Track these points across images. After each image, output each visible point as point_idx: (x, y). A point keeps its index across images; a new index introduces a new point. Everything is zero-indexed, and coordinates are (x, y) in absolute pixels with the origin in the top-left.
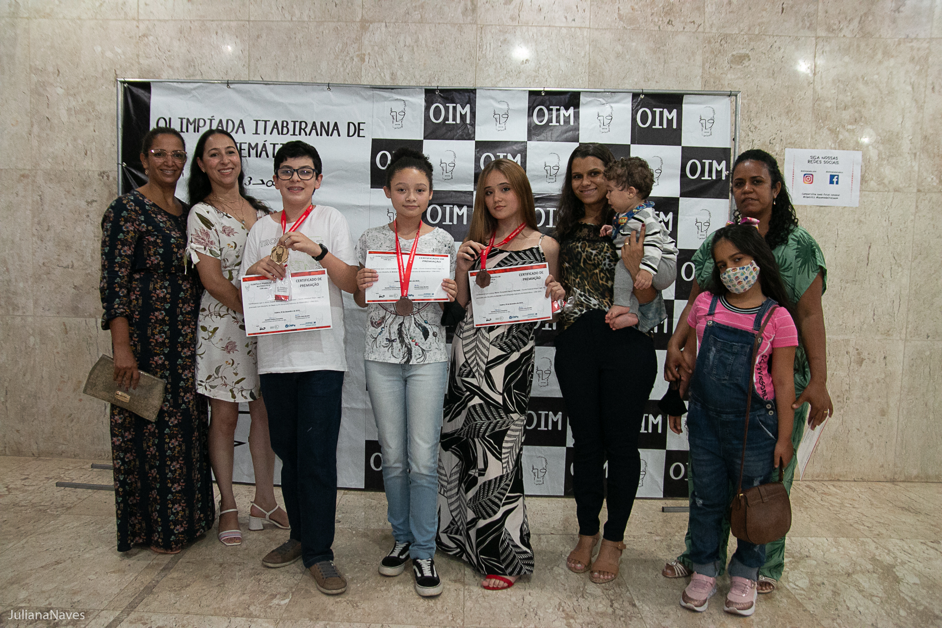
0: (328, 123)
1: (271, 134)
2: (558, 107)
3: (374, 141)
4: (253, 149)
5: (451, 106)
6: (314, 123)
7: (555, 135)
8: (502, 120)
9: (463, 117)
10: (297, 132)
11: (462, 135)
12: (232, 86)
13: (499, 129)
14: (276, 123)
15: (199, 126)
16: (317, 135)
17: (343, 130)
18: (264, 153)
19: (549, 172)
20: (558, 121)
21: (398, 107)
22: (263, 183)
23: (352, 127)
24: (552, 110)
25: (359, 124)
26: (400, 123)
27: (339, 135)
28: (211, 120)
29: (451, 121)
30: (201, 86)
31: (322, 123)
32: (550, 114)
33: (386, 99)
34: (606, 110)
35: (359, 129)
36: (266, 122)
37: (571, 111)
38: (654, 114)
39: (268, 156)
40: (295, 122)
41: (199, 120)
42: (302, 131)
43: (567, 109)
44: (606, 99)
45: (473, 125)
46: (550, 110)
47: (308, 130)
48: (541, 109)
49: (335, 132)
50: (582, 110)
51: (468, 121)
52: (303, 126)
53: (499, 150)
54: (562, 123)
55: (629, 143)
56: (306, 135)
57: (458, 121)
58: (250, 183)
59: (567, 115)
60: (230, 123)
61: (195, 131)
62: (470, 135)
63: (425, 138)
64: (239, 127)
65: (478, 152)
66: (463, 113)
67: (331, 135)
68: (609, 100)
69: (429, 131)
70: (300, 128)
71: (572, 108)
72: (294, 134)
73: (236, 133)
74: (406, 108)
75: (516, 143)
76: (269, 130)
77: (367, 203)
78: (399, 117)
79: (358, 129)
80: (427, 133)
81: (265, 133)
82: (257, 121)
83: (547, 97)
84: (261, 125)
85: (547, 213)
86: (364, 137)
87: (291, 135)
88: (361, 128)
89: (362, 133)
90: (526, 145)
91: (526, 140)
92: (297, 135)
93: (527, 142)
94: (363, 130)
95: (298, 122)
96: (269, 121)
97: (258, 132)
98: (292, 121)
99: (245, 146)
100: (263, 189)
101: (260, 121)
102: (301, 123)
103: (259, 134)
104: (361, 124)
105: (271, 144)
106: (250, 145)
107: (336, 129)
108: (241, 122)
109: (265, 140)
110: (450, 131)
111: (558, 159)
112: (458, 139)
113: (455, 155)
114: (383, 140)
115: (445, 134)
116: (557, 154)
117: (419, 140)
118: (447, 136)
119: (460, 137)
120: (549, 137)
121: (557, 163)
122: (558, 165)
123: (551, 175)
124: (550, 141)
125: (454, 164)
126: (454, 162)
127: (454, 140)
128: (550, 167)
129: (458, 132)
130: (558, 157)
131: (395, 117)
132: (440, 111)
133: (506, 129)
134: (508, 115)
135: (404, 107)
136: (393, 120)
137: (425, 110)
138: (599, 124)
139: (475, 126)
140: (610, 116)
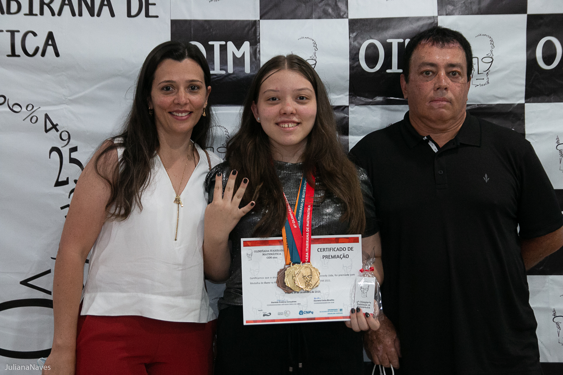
3: (174, 23)
7: (485, 4)
10: (36, 9)
11: (325, 11)
16: (74, 14)
17: (119, 5)
19: (476, 67)
27: (113, 15)
35: (148, 4)
42: (45, 7)
47: (56, 6)
49: (106, 9)
53: (390, 32)
56: (53, 14)
62: (339, 9)
63: (261, 18)
65: (355, 39)
67: (99, 15)
69: (269, 4)
70: (42, 3)
72: (31, 13)
75: (418, 19)
79: (145, 4)
80: (265, 9)
86: (157, 17)
87: (25, 15)
88: (150, 2)
89: (152, 10)
90: (436, 22)
91: (436, 14)
92: (36, 15)
93: (437, 17)
94: (154, 4)
107: (106, 3)
110: (305, 3)
111: (491, 44)
112: (319, 18)
113: (315, 45)
114: (190, 21)
115: (296, 9)
116: (488, 36)
117: (252, 21)
118: (299, 13)
119: (322, 14)
120: (475, 7)
121: (489, 52)
122: (492, 55)
123: (479, 73)
124: (477, 14)
125: (315, 60)
126: (315, 57)
127: (312, 18)
128: (477, 59)
129: (320, 5)
130: (492, 41)
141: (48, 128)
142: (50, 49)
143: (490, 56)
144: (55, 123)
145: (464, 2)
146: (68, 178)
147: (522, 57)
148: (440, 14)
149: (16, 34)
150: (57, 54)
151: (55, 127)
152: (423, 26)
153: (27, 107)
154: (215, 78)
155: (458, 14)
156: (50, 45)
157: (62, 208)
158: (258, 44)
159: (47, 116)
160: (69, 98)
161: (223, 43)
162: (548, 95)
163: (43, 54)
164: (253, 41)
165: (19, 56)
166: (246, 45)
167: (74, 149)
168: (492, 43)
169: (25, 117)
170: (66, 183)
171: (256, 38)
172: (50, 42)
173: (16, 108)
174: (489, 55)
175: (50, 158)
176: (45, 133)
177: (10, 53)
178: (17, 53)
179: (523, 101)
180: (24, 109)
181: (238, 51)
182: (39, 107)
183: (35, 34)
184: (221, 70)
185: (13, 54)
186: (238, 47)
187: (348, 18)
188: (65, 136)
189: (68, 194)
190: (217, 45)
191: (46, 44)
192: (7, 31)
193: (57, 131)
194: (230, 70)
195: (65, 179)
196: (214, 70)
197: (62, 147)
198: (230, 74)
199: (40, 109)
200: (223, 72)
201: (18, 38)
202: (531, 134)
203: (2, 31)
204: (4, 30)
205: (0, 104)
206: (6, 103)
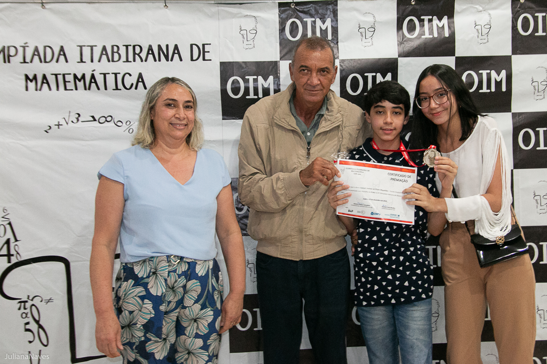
0: (167, 46)
1: (99, 61)
2: (431, 17)
3: (222, 64)
4: (80, 80)
5: (309, 21)
6: (150, 48)
8: (369, 34)
9: (324, 33)
10: (131, 58)
12: (47, 6)
13: (366, 45)
14: (104, 48)
15: (9, 56)
16: (155, 60)
17: (185, 53)
18: (93, 85)
21: (248, 24)
22: (95, 120)
23: (195, 49)
24: (423, 20)
25: (204, 45)
26: (251, 42)
27: (181, 60)
28: (24, 47)
30: (10, 7)
31: (160, 47)
32: (422, 26)
33: (234, 16)
34: (483, 19)
35: (204, 52)
36: (92, 47)
37: (445, 20)
38: (536, 19)
39: (98, 89)
40: (127, 46)
41: (9, 47)
42: (137, 56)
43: (440, 19)
44: (484, 6)
45: (336, 40)
46: (421, 21)
47: (143, 55)
48: (411, 21)
49: (176, 56)
50: (457, 19)
51: (330, 37)
52: (138, 50)
54: (436, 35)
55: (510, 54)
56: (142, 61)
58: (78, 120)
59: (440, 25)
60: (48, 50)
61: (5, 62)
63: (280, 59)
64: (60, 54)
66: (324, 28)
67: (172, 60)
68: (487, 7)
69: (285, 50)
70: (134, 53)
71: (446, 17)
72: (127, 61)
73: (57, 61)
74: (258, 25)
76: (96, 57)
77: (219, 138)
78: (250, 36)
79: (203, 52)
80: (284, 53)
81: (92, 61)
82: (81, 47)
83: (417, 7)
84: (87, 52)
86: (211, 60)
87: (124, 62)
88: (206, 50)
89: (207, 56)
91: (397, 56)
92: (131, 62)
93: (397, 58)
94: (209, 52)
95: (130, 45)
96: (96, 46)
97: (84, 60)
98: (124, 46)
99: (70, 78)
100: (94, 127)
101: (85, 46)
102: (134, 47)
103: (85, 62)
104: (206, 46)
105: (101, 74)
106: (75, 77)
107: (176, 52)
108: (62, 49)
109: (93, 69)
114: (233, 62)
117: (275, 62)
131: (245, 36)
132: (297, 27)
133: (372, 44)
134: (374, 28)
135: (255, 24)
136: (243, 39)
137: (280, 27)
138: (477, 34)
139: (337, 42)
140: (488, 25)
142: (140, 84)
148: (399, 57)
149: (118, 75)
150: (145, 87)
153: (127, 122)
156: (140, 82)
158: (279, 77)
161: (255, 77)
163: (136, 88)
164: (275, 75)
165: (120, 90)
166: (271, 78)
169: (125, 130)
171: (278, 73)
172: (140, 80)
173: (119, 124)
177: (114, 88)
178: (119, 88)
180: (124, 124)
181: (266, 82)
182: (134, 123)
183: (130, 75)
184: (254, 95)
185: (117, 88)
186: (265, 79)
190: (251, 79)
191: (138, 81)
192: (113, 73)
196: (249, 95)
198: (260, 98)
200: (256, 97)
201: (120, 77)
203: (109, 74)
204: (110, 73)
205: (108, 122)
206: (113, 121)
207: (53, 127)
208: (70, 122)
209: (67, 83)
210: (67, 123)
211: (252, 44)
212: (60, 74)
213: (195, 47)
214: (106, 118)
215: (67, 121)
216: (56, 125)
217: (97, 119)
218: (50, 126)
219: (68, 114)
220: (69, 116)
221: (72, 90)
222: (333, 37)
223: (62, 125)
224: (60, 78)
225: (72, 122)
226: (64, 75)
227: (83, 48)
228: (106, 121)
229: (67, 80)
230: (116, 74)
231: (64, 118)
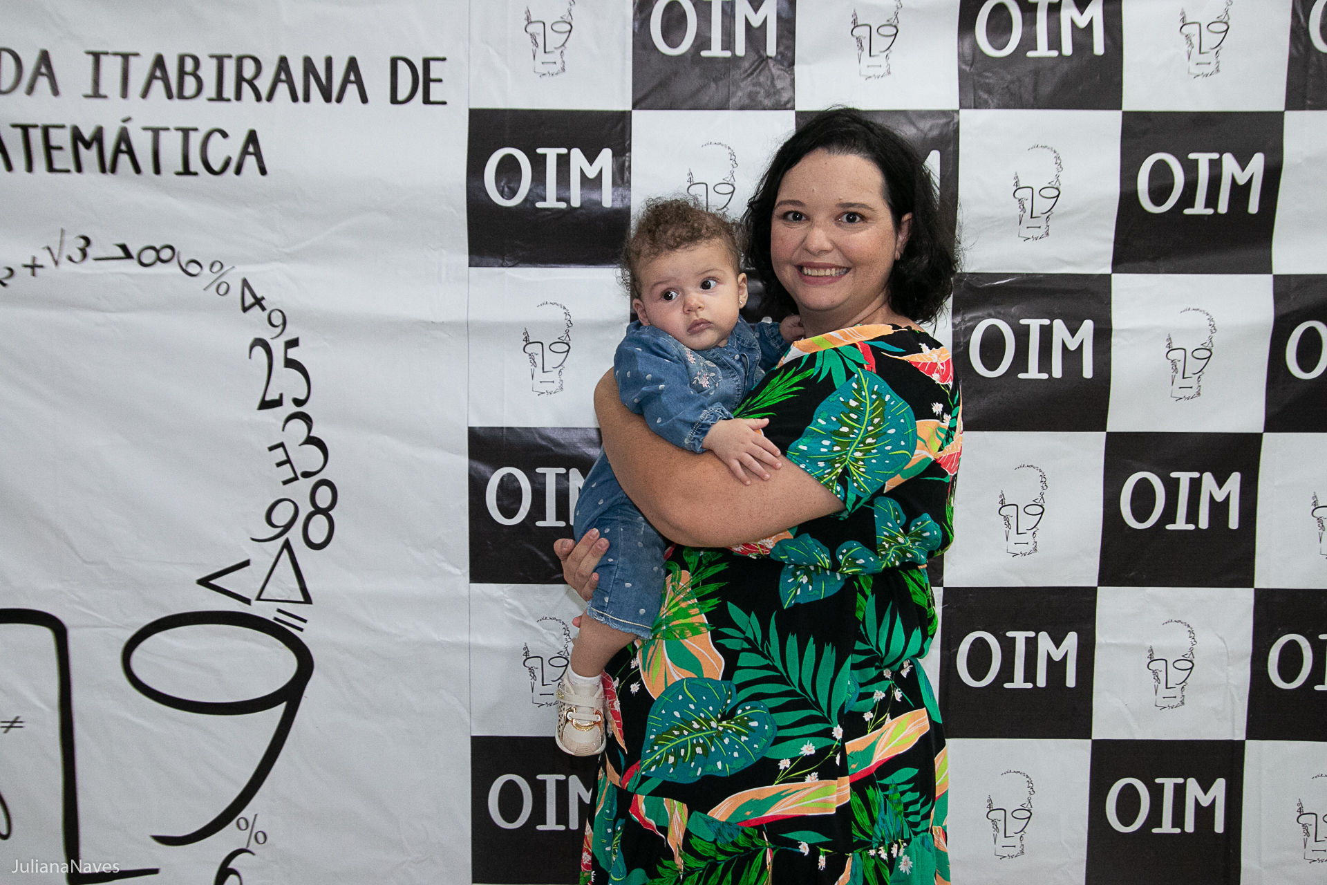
0: (329, 62)
1: (145, 94)
3: (475, 115)
4: (88, 145)
5: (717, 2)
6: (283, 62)
7: (1046, 89)
8: (880, 43)
9: (755, 36)
10: (229, 91)
11: (752, 96)
13: (871, 72)
14: (159, 62)
16: (295, 98)
17: (377, 82)
18: (124, 159)
19: (1028, 205)
20: (1054, 42)
21: (549, 6)
22: (128, 256)
23: (404, 72)
25: (427, 62)
26: (556, 56)
27: (364, 99)
29: (716, 50)
31: (308, 62)
32: (1029, 22)
34: (1206, 4)
35: (428, 81)
36: (125, 57)
37: (1096, 7)
39: (137, 170)
40: (220, 60)
42: (245, 86)
43: (1081, 4)
45: (787, 59)
47: (264, 84)
48: (1000, 7)
49: (352, 89)
51: (771, 50)
52: (249, 69)
54: (1067, 49)
55: (1280, 106)
56: (259, 98)
57: (740, 49)
58: (85, 255)
59: (1082, 22)
60: (7, 61)
62: (778, 92)
63: (634, 107)
64: (37, 73)
66: (756, 22)
67: (339, 100)
69: (649, 82)
70: (240, 79)
71: (1097, 3)
72: (220, 97)
73: (30, 90)
74: (576, 11)
76: (136, 83)
77: (459, 315)
78: (554, 40)
79: (424, 80)
80: (643, 90)
81: (124, 94)
82: (97, 56)
84: (111, 68)
85: (1022, 335)
86: (444, 103)
87: (210, 100)
88: (433, 76)
89: (436, 92)
90: (956, 121)
91: (957, 107)
92: (229, 100)
93: (958, 112)
94: (440, 81)
95: (230, 57)
96: (136, 55)
97: (102, 91)
98: (212, 56)
99: (61, 138)
100: (126, 274)
101: (106, 53)
102: (240, 60)
103: (105, 97)
104: (432, 64)
105: (145, 129)
106: (77, 136)
107: (352, 78)
108: (45, 58)
109: (125, 116)
110: (716, 80)
111: (1056, 163)
112: (742, 108)
113: (733, 157)
114: (504, 111)
115: (698, 91)
116: (1052, 148)
117: (617, 112)
118: (705, 99)
119: (747, 102)
120: (1027, 96)
121: (1053, 178)
122: (1057, 184)
123: (1033, 216)
124: (1032, 107)
125: (732, 185)
126: (732, 180)
127: (729, 109)
128: (1030, 190)
129: (742, 85)
130: (1058, 158)
131: (540, 40)
132: (683, 16)
133: (889, 73)
134: (896, 27)
135: (568, 6)
136: (535, 48)
137: (635, 15)
138: (1186, 48)
139: (792, 64)
140: (1221, 22)
141: (247, 304)
142: (251, 161)
143: (1055, 186)
144: (259, 296)
145: (1008, 87)
146: (281, 395)
147: (1112, 188)
148: (961, 107)
149: (192, 134)
150: (263, 171)
151: (258, 302)
152: (931, 128)
153: (212, 266)
154: (549, 215)
155: (999, 107)
156: (251, 154)
157: (271, 449)
158: (627, 155)
159: (245, 283)
160: (287, 250)
161: (564, 151)
162: (1153, 260)
163: (238, 171)
164: (618, 148)
165: (196, 174)
166: (606, 155)
167: (293, 343)
168: (1058, 161)
169: (208, 284)
170: (278, 403)
171: (625, 143)
172: (251, 149)
173: (193, 269)
174: (1054, 183)
175: (250, 358)
176: (242, 312)
177: (180, 169)
178: (192, 169)
179: (1108, 270)
180: (206, 269)
181: (591, 165)
182: (231, 267)
183: (224, 135)
184: (558, 200)
185: (187, 171)
186: (591, 160)
187: (794, 109)
188: (277, 319)
189: (282, 424)
190: (551, 154)
191: (245, 152)
192: (178, 129)
193: (263, 309)
194: (576, 202)
195: (277, 397)
196: (544, 199)
197: (272, 339)
198: (575, 209)
199: (234, 271)
200: (563, 205)
201: (195, 140)
202: (1122, 330)
203: (167, 129)
204: (171, 127)
205: (163, 261)
206: (175, 259)
207: (19, 271)
208: (64, 259)
209: (55, 153)
210: (56, 263)
211: (559, 61)
212: (35, 126)
213: (401, 64)
214: (157, 251)
215: (56, 257)
216: (26, 266)
217: (134, 253)
218: (10, 270)
219: (58, 239)
220: (61, 242)
221: (68, 171)
222: (782, 49)
223: (41, 267)
224: (36, 136)
225: (70, 259)
226: (46, 130)
227: (103, 58)
228: (159, 259)
229: (53, 142)
230: (186, 132)
231: (49, 249)
